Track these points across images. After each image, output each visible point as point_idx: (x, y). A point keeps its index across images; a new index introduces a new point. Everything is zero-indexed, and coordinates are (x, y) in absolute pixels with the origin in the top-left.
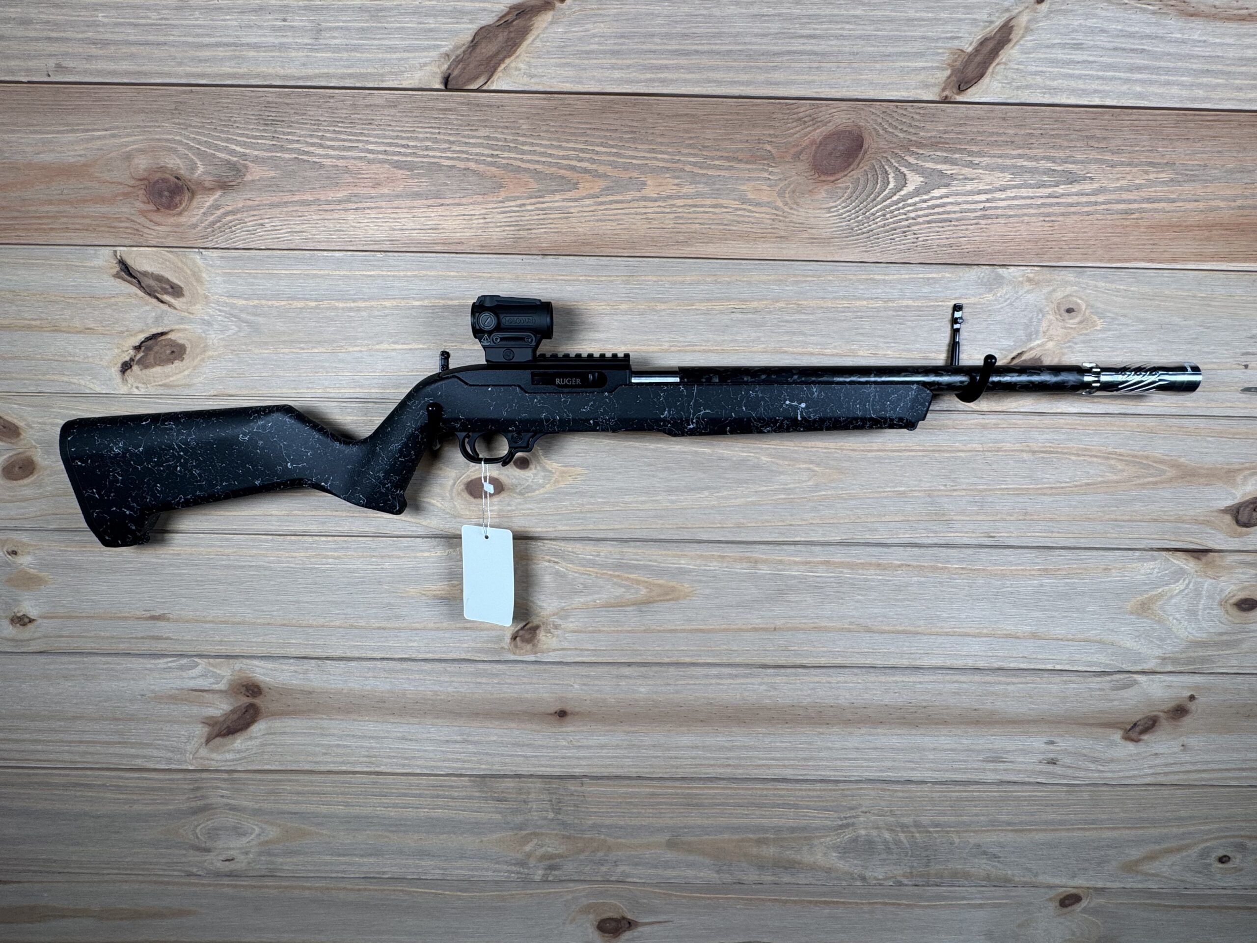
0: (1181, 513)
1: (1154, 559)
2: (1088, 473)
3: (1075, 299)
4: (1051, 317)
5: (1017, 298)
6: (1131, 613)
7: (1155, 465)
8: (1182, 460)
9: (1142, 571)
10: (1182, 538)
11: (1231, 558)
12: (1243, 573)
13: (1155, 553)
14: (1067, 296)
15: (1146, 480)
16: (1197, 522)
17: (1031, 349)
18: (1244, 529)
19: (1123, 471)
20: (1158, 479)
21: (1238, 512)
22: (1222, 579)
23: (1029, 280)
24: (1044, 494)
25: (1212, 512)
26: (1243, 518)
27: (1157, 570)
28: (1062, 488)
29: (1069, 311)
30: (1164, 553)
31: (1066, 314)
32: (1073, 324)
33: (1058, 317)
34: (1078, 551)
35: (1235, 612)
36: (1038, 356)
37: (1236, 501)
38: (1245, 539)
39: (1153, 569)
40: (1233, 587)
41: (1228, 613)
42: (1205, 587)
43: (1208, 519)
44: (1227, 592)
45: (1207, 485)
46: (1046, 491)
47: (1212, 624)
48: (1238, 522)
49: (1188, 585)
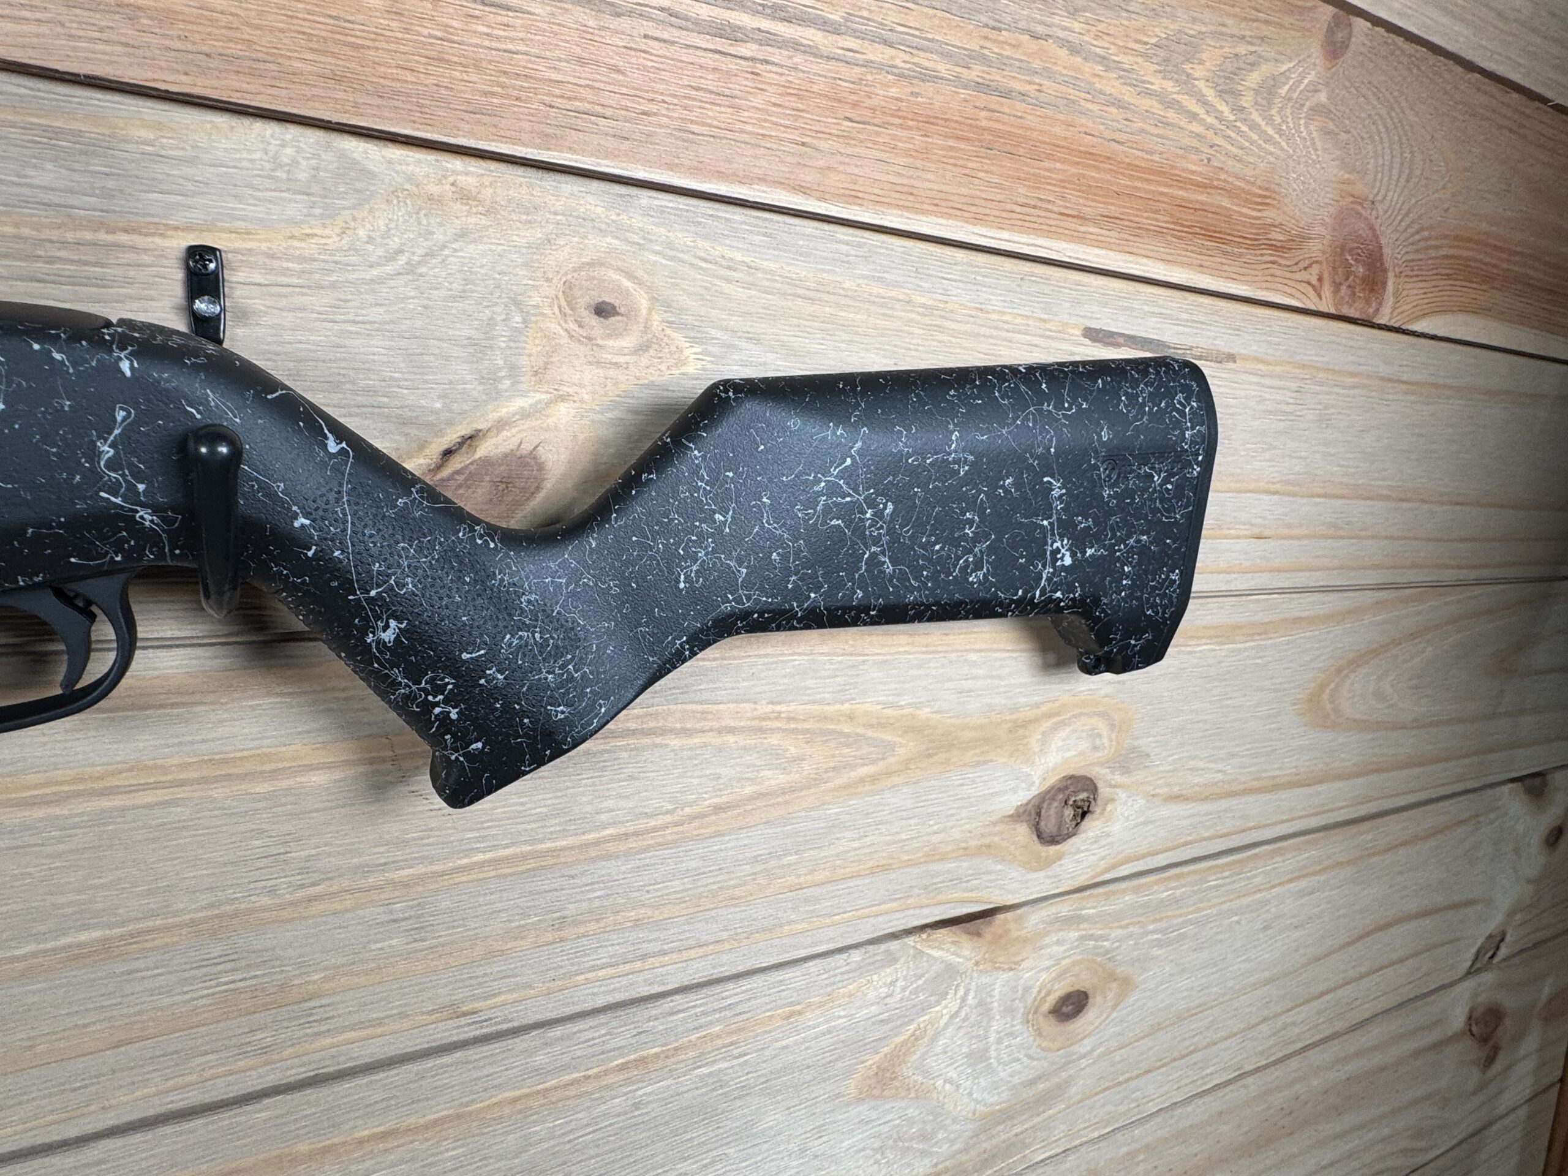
0: (935, 839)
1: (892, 960)
2: (718, 777)
3: (615, 276)
4: (553, 326)
5: (430, 254)
6: (859, 1100)
7: (870, 733)
8: (924, 713)
9: (872, 995)
10: (942, 897)
11: (1035, 918)
12: (1058, 943)
13: (894, 945)
14: (591, 264)
15: (854, 775)
16: (967, 852)
17: (502, 424)
18: (1053, 849)
19: (800, 759)
20: (881, 766)
21: (1039, 814)
22: (1026, 964)
23: (465, 196)
24: (608, 857)
25: (995, 823)
26: (1049, 825)
27: (899, 984)
28: (655, 829)
29: (603, 311)
30: (910, 941)
31: (593, 320)
32: (620, 352)
33: (573, 326)
34: (718, 989)
35: (1051, 1027)
36: (527, 447)
37: (1035, 791)
38: (1056, 868)
39: (893, 983)
40: (1044, 976)
41: (1040, 1034)
42: (996, 993)
43: (987, 841)
44: (1035, 991)
45: (979, 764)
46: (611, 847)
47: (1016, 1066)
48: (1040, 835)
49: (964, 999)
